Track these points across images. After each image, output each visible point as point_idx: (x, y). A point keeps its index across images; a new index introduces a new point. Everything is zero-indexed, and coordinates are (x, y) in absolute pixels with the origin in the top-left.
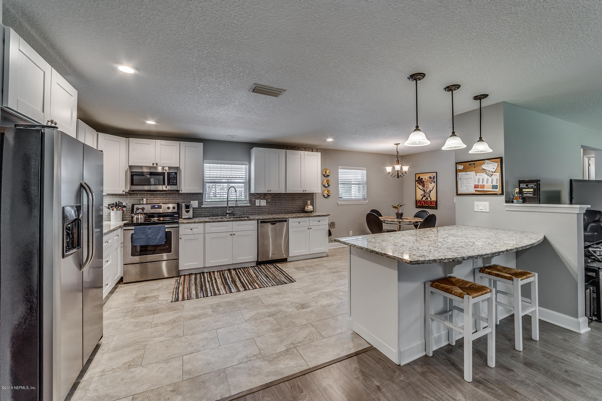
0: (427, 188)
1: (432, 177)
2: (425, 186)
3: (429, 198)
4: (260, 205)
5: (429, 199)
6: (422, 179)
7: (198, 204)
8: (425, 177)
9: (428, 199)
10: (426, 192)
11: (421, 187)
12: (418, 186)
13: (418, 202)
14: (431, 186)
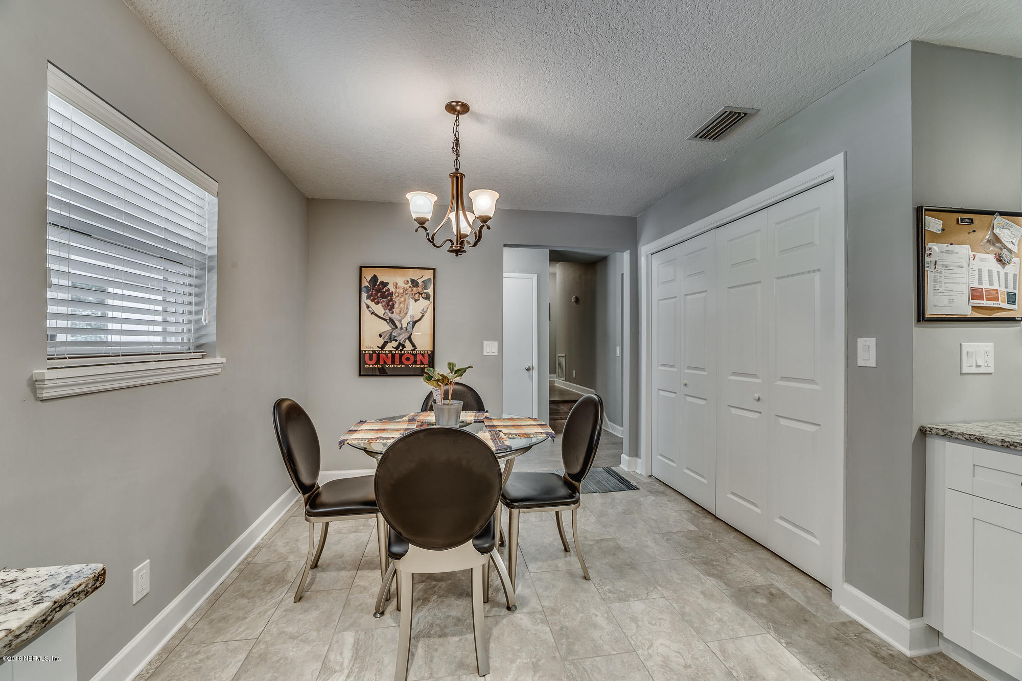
0: (402, 315)
1: (420, 281)
2: (396, 306)
3: (407, 344)
5: (408, 347)
6: (385, 284)
8: (396, 281)
9: (404, 347)
10: (399, 326)
11: (379, 309)
12: (368, 307)
13: (367, 357)
14: (416, 308)
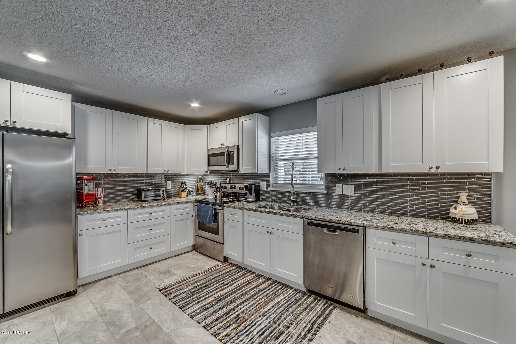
4: (342, 193)
7: (266, 187)
